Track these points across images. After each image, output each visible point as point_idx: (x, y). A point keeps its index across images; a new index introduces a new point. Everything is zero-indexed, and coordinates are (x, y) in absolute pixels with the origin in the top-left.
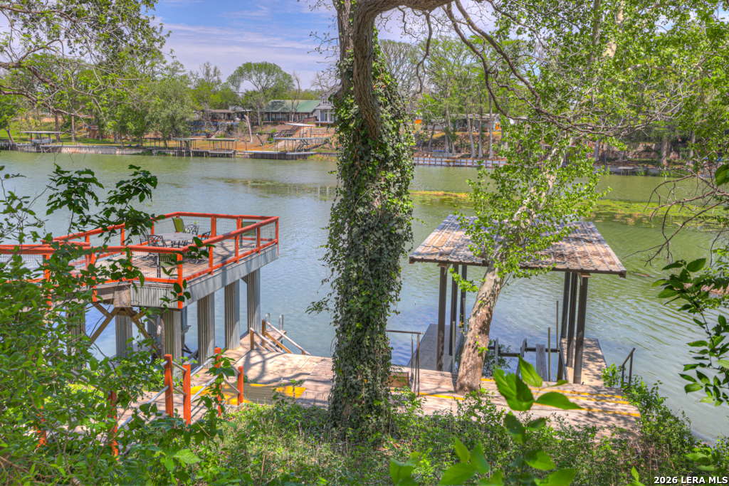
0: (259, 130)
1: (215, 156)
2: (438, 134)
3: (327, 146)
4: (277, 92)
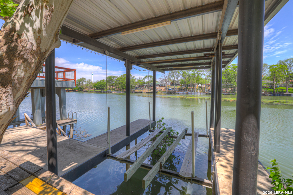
0: (148, 88)
2: (184, 88)
3: (161, 90)
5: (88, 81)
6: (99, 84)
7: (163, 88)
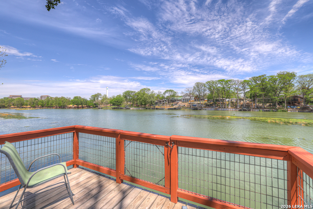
0: (169, 104)
1: (160, 109)
2: (211, 103)
3: (185, 106)
4: (173, 96)
5: (103, 97)
6: (116, 100)
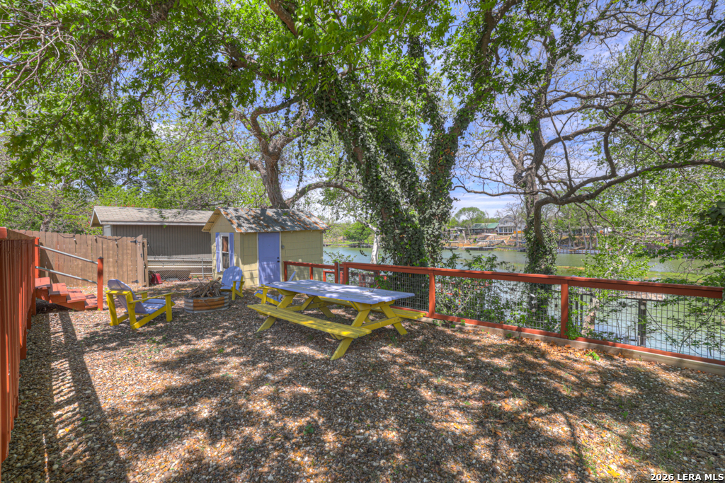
0: (469, 237)
2: (564, 237)
3: (503, 244)
7: (506, 236)
